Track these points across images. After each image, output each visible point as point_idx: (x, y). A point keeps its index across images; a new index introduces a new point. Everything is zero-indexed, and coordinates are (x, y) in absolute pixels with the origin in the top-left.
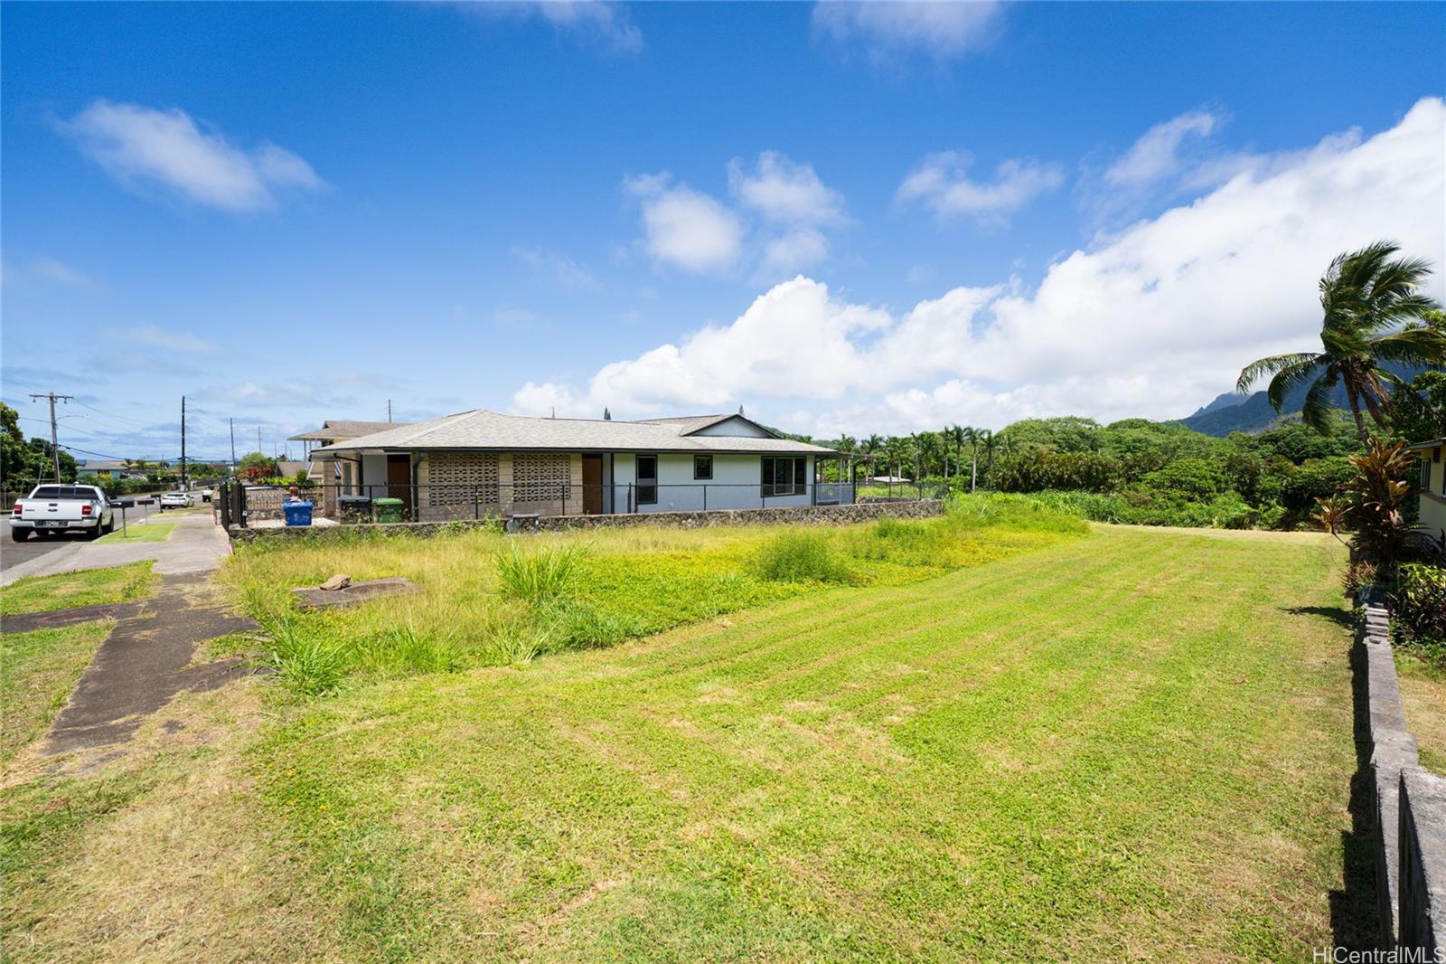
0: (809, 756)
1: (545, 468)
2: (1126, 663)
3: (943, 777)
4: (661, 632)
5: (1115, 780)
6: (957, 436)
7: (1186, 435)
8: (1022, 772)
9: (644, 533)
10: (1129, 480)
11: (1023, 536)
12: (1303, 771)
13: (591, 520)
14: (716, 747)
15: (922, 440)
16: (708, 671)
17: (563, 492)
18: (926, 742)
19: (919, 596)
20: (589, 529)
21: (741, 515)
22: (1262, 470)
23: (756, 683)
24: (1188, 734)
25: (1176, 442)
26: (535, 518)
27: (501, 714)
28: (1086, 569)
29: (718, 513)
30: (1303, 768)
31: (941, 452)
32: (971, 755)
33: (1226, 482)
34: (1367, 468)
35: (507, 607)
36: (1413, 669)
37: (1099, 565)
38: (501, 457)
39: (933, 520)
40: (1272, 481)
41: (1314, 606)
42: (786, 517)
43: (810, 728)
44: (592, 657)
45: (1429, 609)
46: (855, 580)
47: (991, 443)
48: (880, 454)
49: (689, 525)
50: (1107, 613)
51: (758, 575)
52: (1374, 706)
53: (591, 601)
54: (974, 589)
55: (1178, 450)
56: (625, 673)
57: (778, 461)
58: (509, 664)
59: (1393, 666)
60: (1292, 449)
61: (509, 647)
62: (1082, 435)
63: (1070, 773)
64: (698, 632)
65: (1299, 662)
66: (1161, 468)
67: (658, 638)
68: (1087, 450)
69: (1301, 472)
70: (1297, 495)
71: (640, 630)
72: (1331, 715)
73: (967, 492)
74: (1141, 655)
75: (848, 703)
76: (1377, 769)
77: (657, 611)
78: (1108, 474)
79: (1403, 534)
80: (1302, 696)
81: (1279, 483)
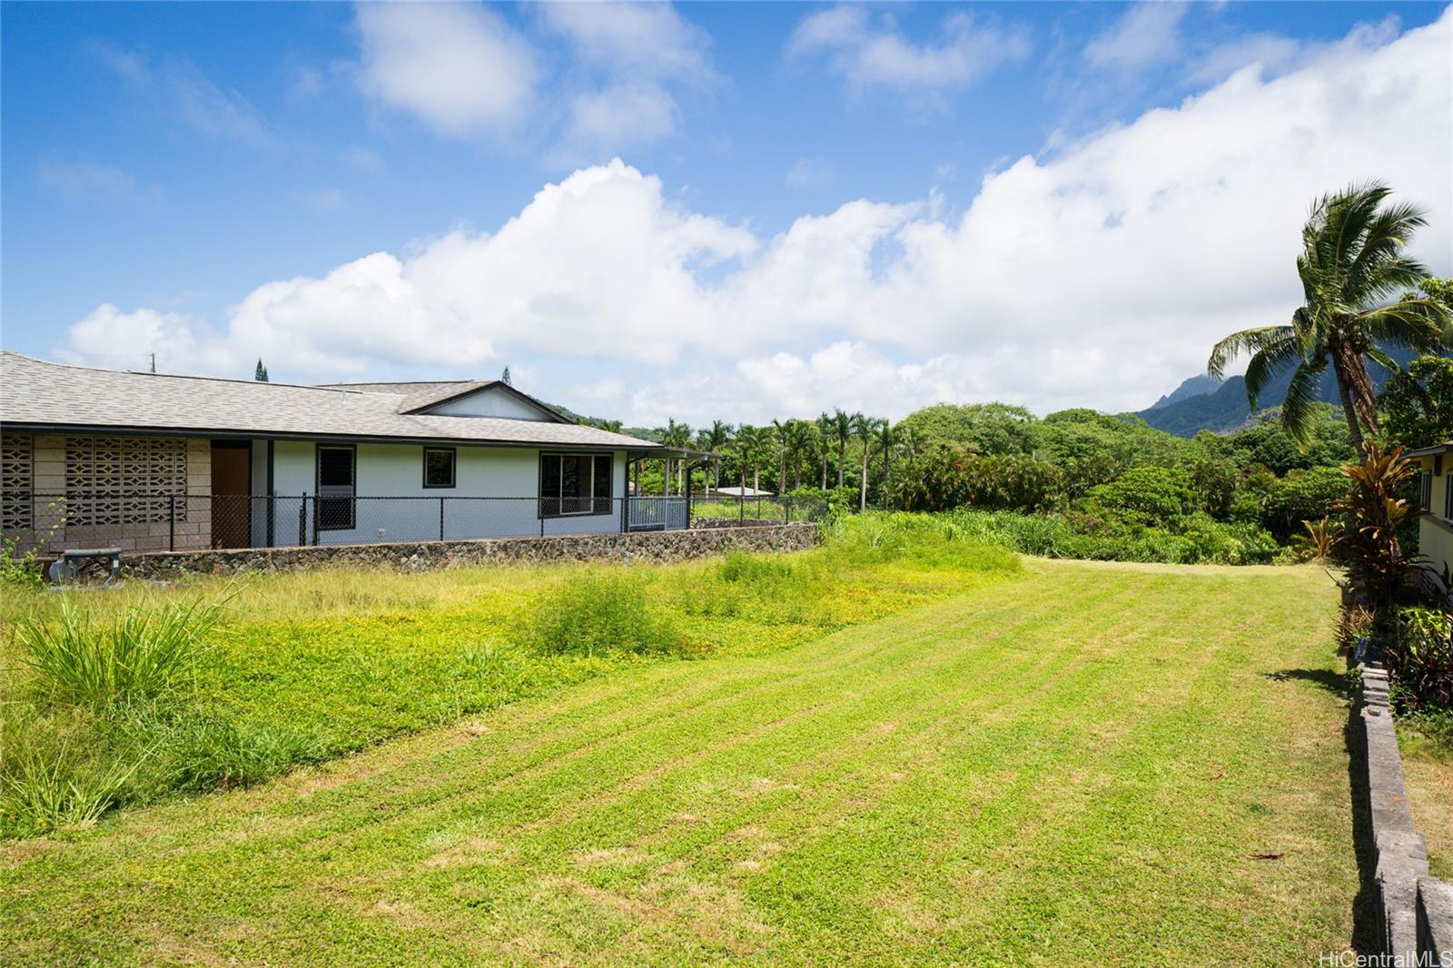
0: (616, 939)
1: (135, 463)
2: (1072, 757)
3: (823, 951)
4: (359, 750)
5: (1063, 930)
6: (840, 427)
7: (1144, 433)
8: (936, 931)
9: (328, 580)
10: (1072, 496)
11: (933, 576)
12: (1297, 896)
13: (228, 558)
14: (456, 942)
15: (790, 431)
16: (444, 812)
17: (171, 508)
18: (797, 897)
19: (785, 670)
20: (222, 573)
21: (505, 548)
22: (1238, 484)
23: (529, 826)
24: (1155, 855)
25: (1132, 443)
26: (112, 557)
27: (26, 930)
28: (1018, 623)
29: (465, 544)
30: (1296, 892)
31: (818, 450)
32: (863, 912)
33: (1194, 499)
34: (1362, 482)
35: (47, 724)
36: (1417, 748)
37: (1035, 619)
38: (39, 441)
39: (804, 554)
40: (1249, 498)
41: (1302, 668)
42: (580, 551)
43: (618, 893)
44: (224, 805)
45: (1433, 668)
46: (689, 650)
47: (887, 440)
48: (727, 452)
49: (414, 566)
50: (1046, 687)
51: (533, 646)
52: (1377, 800)
53: (225, 704)
54: (864, 657)
55: (1135, 455)
56: (289, 828)
57: (568, 460)
58: (49, 831)
59: (1396, 746)
60: (1273, 456)
61: (49, 800)
62: (1011, 430)
63: (1002, 927)
64: (427, 746)
65: (1286, 745)
66: (1113, 480)
67: (354, 762)
68: (1017, 452)
69: (1283, 487)
70: (1279, 518)
71: (319, 750)
72: (1326, 816)
73: (855, 512)
74: (1091, 744)
75: (678, 846)
76: (1383, 885)
77: (352, 715)
78: (1044, 487)
79: (1404, 569)
80: (1291, 791)
81: (1257, 502)
